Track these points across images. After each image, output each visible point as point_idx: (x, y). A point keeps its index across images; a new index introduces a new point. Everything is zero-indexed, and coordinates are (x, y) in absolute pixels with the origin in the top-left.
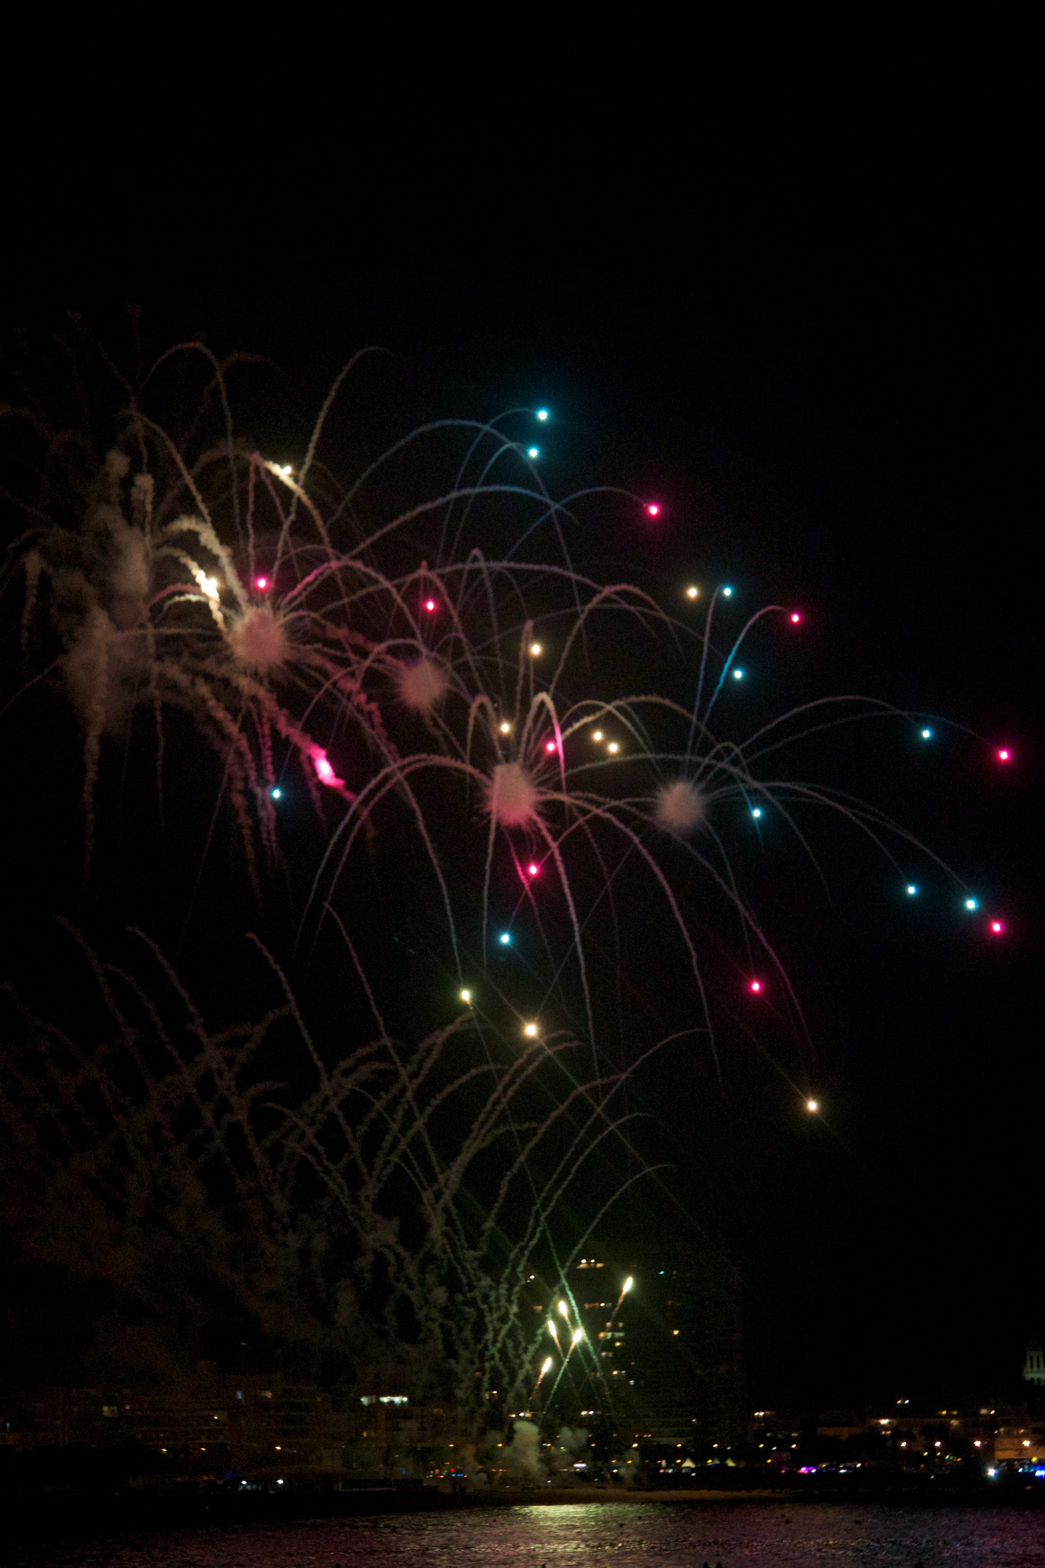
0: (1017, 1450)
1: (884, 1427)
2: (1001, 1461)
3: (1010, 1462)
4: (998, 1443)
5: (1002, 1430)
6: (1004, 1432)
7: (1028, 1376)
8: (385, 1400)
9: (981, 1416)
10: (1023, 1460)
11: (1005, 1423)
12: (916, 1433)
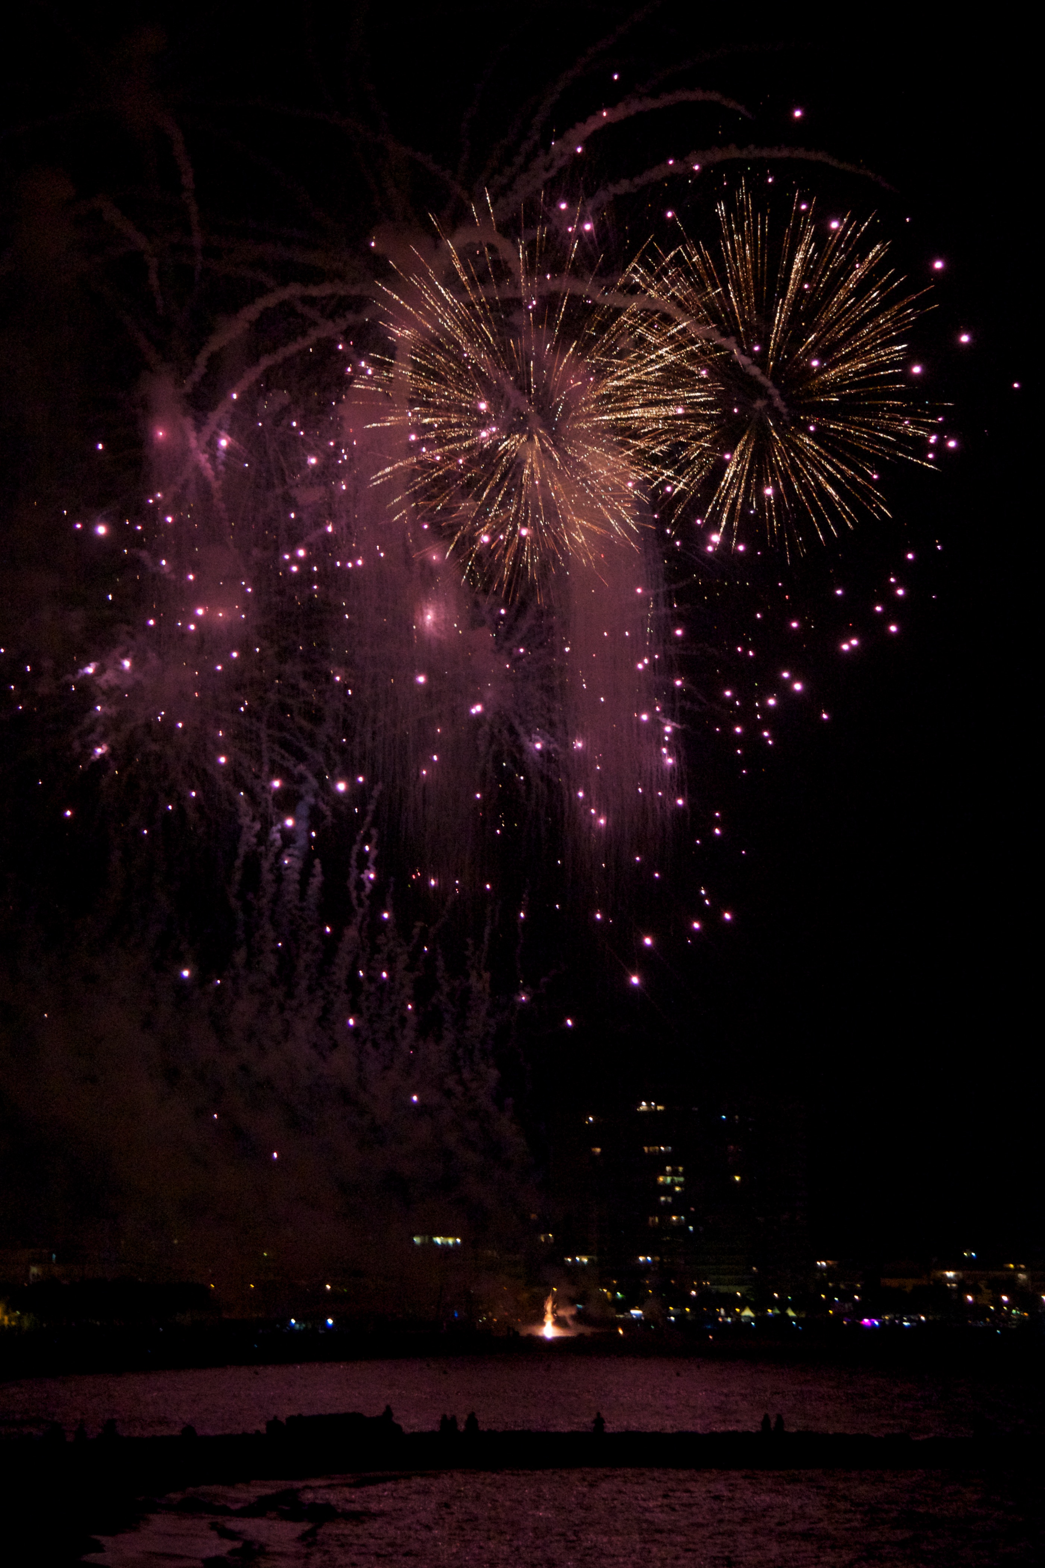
1: (950, 1280)
8: (438, 1240)
12: (982, 1286)
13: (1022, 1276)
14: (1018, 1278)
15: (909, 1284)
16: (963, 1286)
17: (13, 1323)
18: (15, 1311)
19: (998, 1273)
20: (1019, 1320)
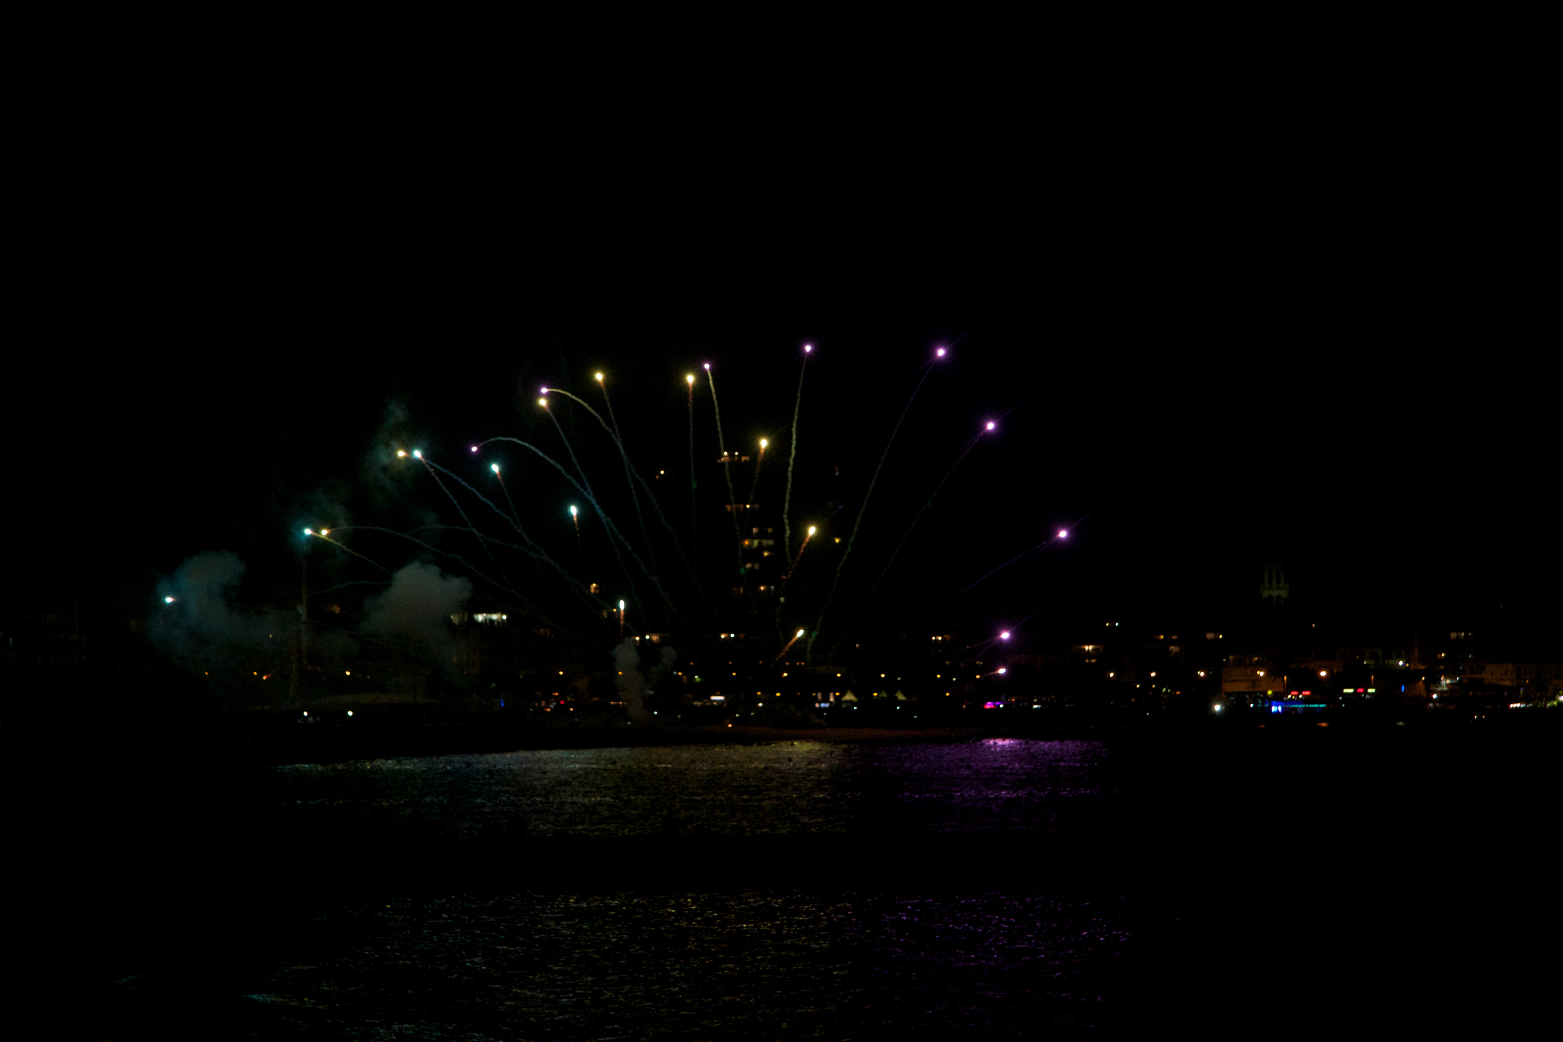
0: (1249, 682)
2: (1229, 694)
3: (1240, 696)
4: (1225, 674)
5: (1231, 657)
6: (1234, 660)
7: (1266, 594)
8: (480, 618)
9: (1206, 640)
10: (1256, 693)
11: (1236, 650)
12: (1126, 661)
13: (1174, 647)
14: (1171, 651)
16: (1104, 662)
19: (1145, 646)
20: (1169, 699)
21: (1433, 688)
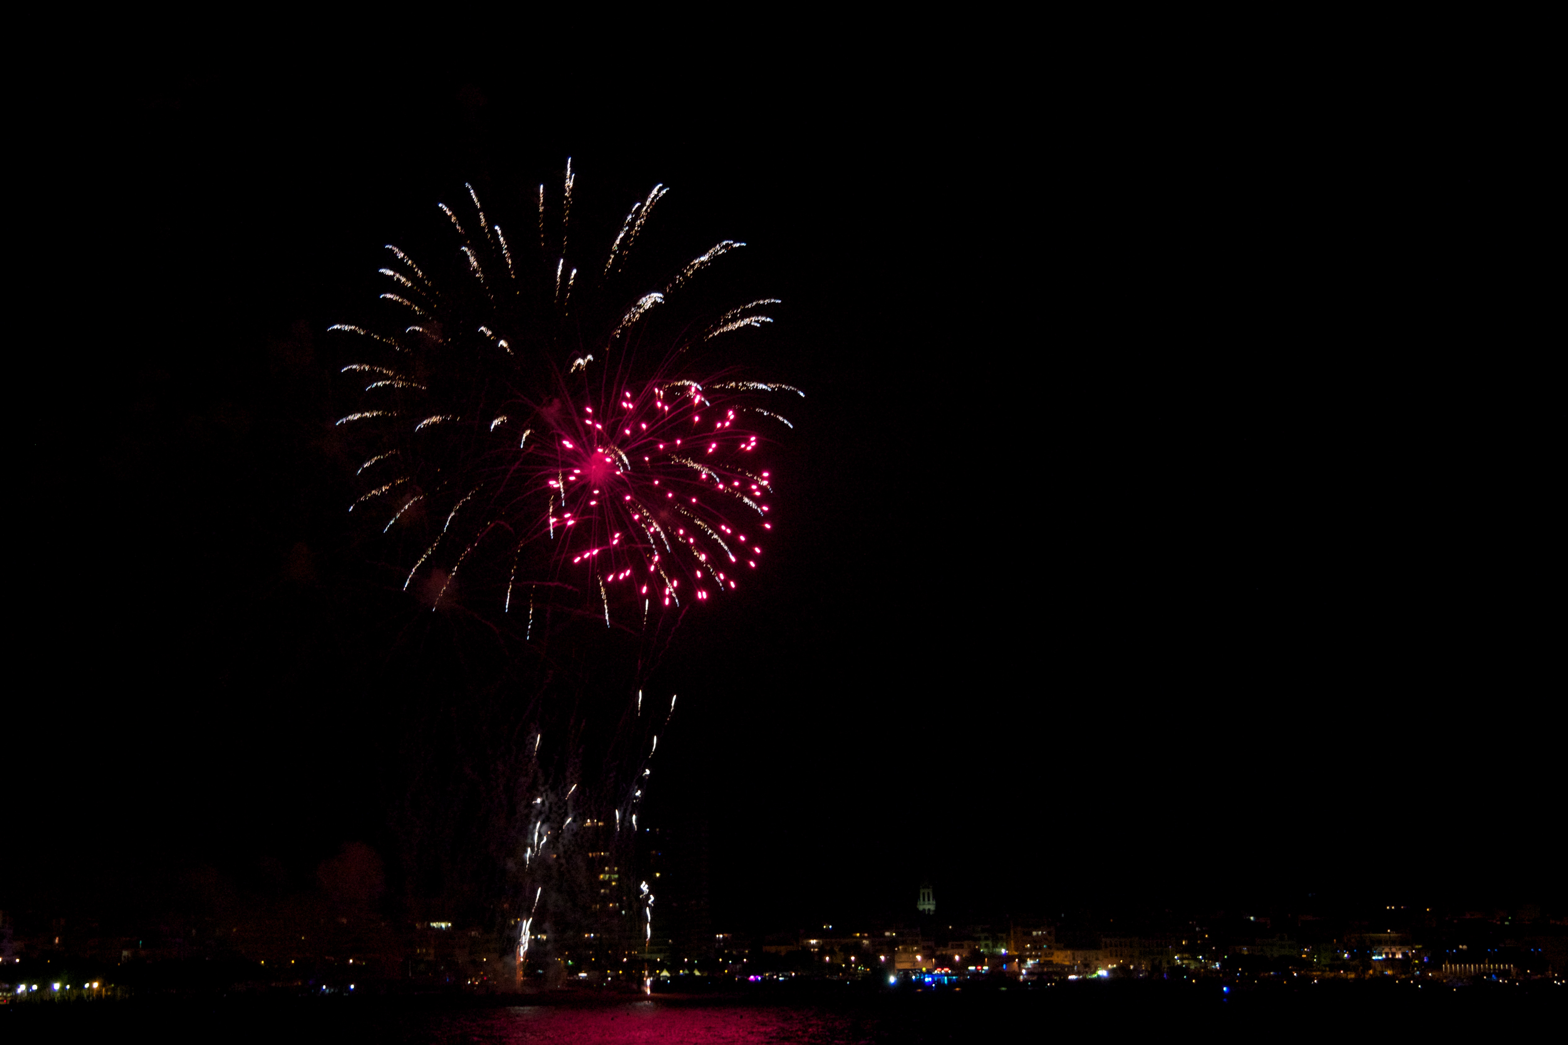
0: (911, 962)
1: (813, 946)
2: (900, 970)
3: (907, 973)
4: (896, 958)
5: (900, 947)
6: (902, 949)
7: (921, 908)
8: (434, 925)
9: (885, 937)
10: (915, 969)
11: (903, 943)
12: (837, 950)
13: (865, 942)
14: (864, 944)
15: (783, 950)
16: (823, 951)
17: (109, 993)
18: (110, 984)
19: (847, 941)
20: (863, 974)
21: (1022, 966)
